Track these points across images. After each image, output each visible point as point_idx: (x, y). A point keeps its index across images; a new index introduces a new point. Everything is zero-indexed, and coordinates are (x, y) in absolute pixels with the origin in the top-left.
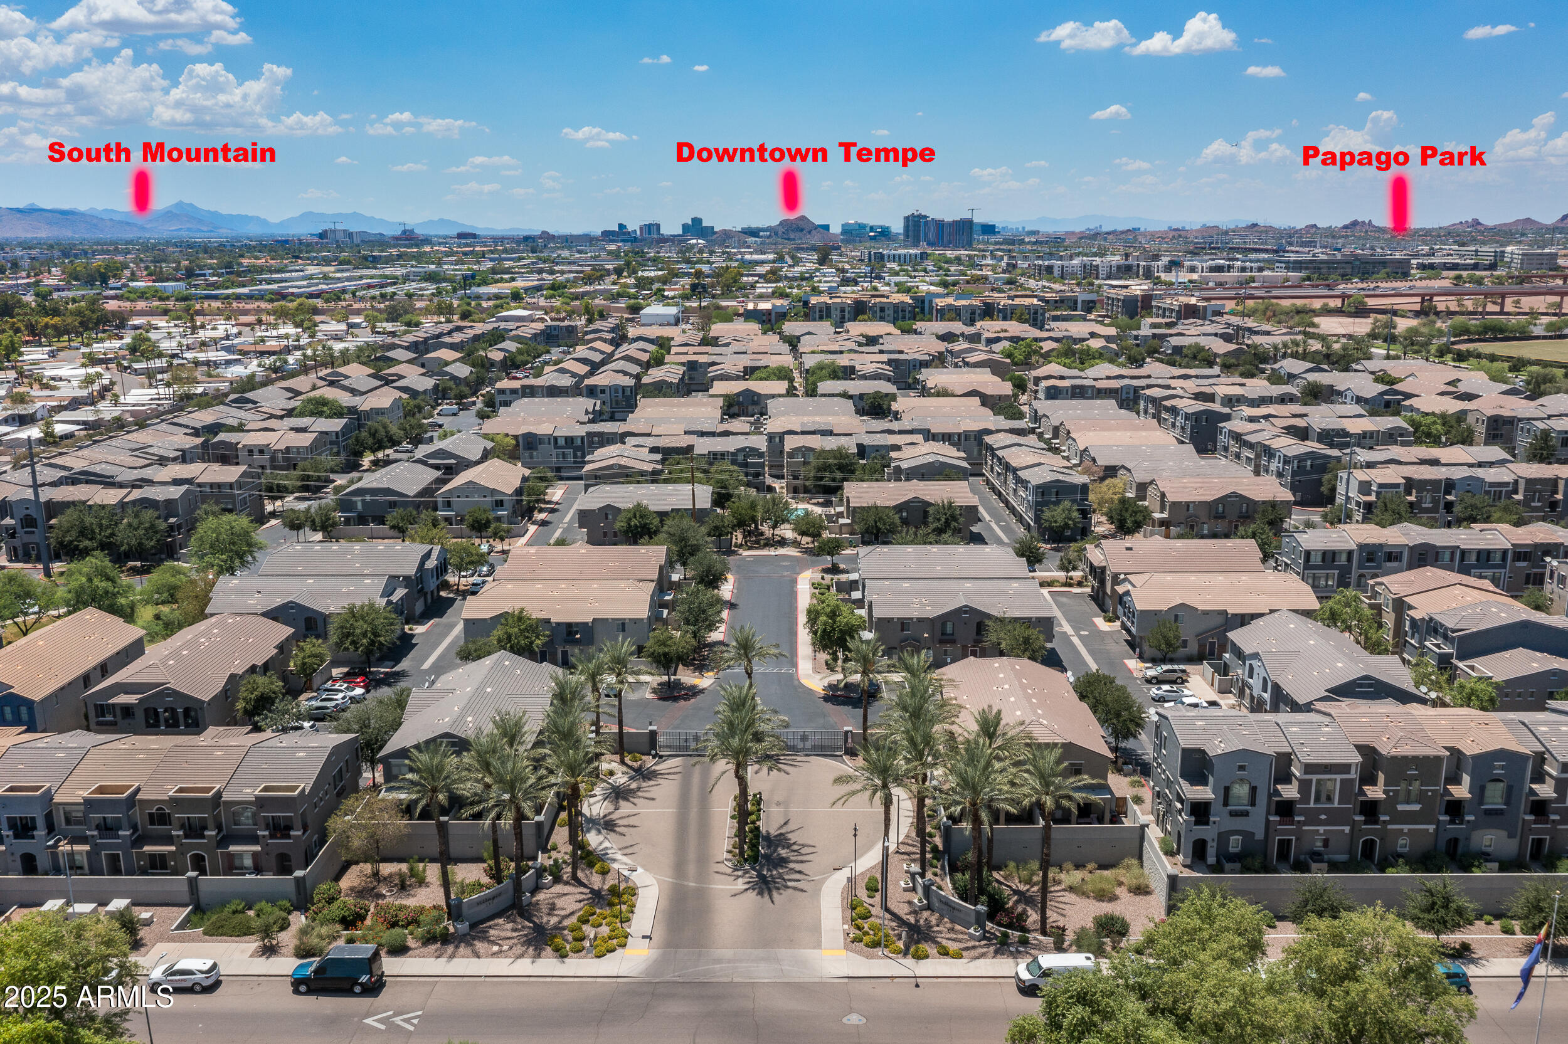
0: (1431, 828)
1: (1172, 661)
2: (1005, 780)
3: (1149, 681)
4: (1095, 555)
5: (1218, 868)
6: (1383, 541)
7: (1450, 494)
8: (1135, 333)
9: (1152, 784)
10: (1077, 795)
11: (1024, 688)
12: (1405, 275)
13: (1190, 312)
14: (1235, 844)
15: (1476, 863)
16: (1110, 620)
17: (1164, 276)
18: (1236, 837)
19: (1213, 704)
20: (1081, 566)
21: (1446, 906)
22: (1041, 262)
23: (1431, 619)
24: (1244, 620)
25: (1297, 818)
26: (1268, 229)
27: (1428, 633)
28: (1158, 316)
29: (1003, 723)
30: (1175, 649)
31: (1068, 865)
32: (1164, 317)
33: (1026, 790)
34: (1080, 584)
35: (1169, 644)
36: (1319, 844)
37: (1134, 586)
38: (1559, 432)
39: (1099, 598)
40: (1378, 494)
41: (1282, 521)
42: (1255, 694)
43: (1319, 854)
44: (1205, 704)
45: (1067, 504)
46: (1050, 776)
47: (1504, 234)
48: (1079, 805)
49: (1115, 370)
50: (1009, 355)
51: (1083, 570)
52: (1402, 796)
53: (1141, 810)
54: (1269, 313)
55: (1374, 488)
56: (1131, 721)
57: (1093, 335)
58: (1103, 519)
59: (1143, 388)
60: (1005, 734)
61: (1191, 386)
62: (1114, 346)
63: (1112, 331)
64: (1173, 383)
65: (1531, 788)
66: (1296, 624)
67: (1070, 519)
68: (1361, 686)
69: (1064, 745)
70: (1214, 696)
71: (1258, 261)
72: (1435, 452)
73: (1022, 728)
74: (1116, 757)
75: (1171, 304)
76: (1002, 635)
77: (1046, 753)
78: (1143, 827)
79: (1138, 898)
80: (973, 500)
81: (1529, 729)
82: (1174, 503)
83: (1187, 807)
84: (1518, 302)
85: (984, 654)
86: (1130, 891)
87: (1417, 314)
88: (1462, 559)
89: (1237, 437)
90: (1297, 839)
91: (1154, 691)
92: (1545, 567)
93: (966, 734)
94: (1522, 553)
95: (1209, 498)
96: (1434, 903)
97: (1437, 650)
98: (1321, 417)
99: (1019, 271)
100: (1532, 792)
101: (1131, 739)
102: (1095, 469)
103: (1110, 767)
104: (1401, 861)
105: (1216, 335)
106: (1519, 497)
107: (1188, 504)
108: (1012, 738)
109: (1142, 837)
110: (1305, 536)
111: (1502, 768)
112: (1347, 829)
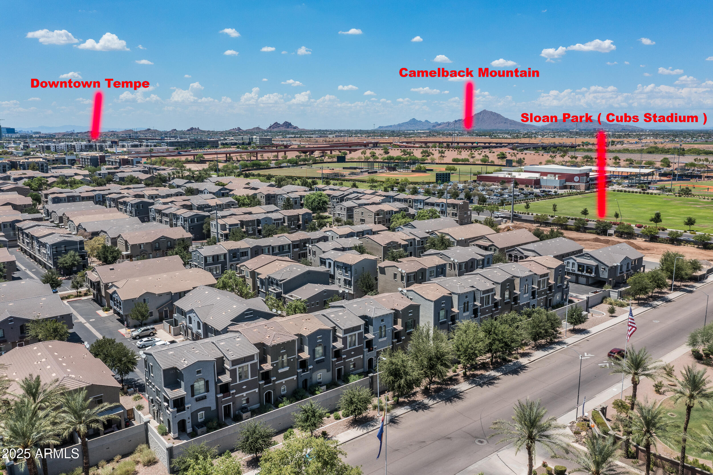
0: (295, 377)
1: (145, 325)
2: (49, 422)
3: (134, 338)
4: (92, 276)
5: (194, 434)
6: (238, 247)
7: (259, 226)
8: (98, 172)
9: (147, 395)
10: (101, 418)
11: (56, 358)
12: (217, 147)
13: (125, 162)
14: (201, 416)
15: (317, 389)
16: (106, 310)
17: (109, 150)
18: (201, 412)
19: (172, 342)
20: (85, 284)
21: (314, 416)
22: (43, 144)
23: (269, 277)
24: (181, 295)
25: (232, 392)
26: (155, 131)
27: (269, 285)
28: (109, 165)
29: (42, 384)
30: (147, 318)
31: (102, 463)
32: (113, 165)
33: (64, 425)
34: (86, 295)
35: (143, 316)
36: (244, 402)
37: (118, 288)
38: (293, 198)
39: (98, 300)
40: (230, 229)
41: (188, 247)
42: (194, 331)
43: (245, 408)
44: (168, 343)
45: (72, 252)
46: (80, 411)
47: (251, 132)
48: (103, 423)
49: (90, 188)
50: (29, 185)
51: (87, 286)
52: (280, 365)
53: (143, 413)
54: (162, 163)
55: (227, 227)
56: (129, 362)
57: (76, 174)
58: (95, 259)
59: (107, 195)
60: (45, 391)
61: (132, 192)
62: (89, 178)
63: (87, 172)
64: (122, 191)
65: (333, 345)
66: (208, 291)
67: (75, 261)
68: (247, 315)
69: (87, 388)
70: (172, 338)
71: (153, 142)
72: (249, 209)
73: (57, 384)
74: (123, 386)
75: (115, 159)
76: (38, 330)
77: (75, 396)
78: (146, 424)
79: (150, 468)
80: (13, 258)
81: (327, 317)
82: (133, 245)
83: (171, 403)
84: (262, 156)
85: (27, 343)
86: (144, 465)
87: (226, 161)
88: (273, 251)
89: (159, 212)
90: (233, 404)
91: (139, 343)
92: (306, 250)
93: (16, 399)
94: (296, 245)
95: (151, 241)
96: (308, 416)
97: (275, 292)
98: (196, 200)
99: (30, 149)
100: (334, 347)
101: (130, 373)
102: (86, 234)
103: (120, 394)
104: (284, 399)
105: (140, 171)
106: (286, 224)
107: (140, 245)
108: (51, 392)
109: (147, 430)
110: (202, 250)
111: (320, 338)
112: (257, 390)
